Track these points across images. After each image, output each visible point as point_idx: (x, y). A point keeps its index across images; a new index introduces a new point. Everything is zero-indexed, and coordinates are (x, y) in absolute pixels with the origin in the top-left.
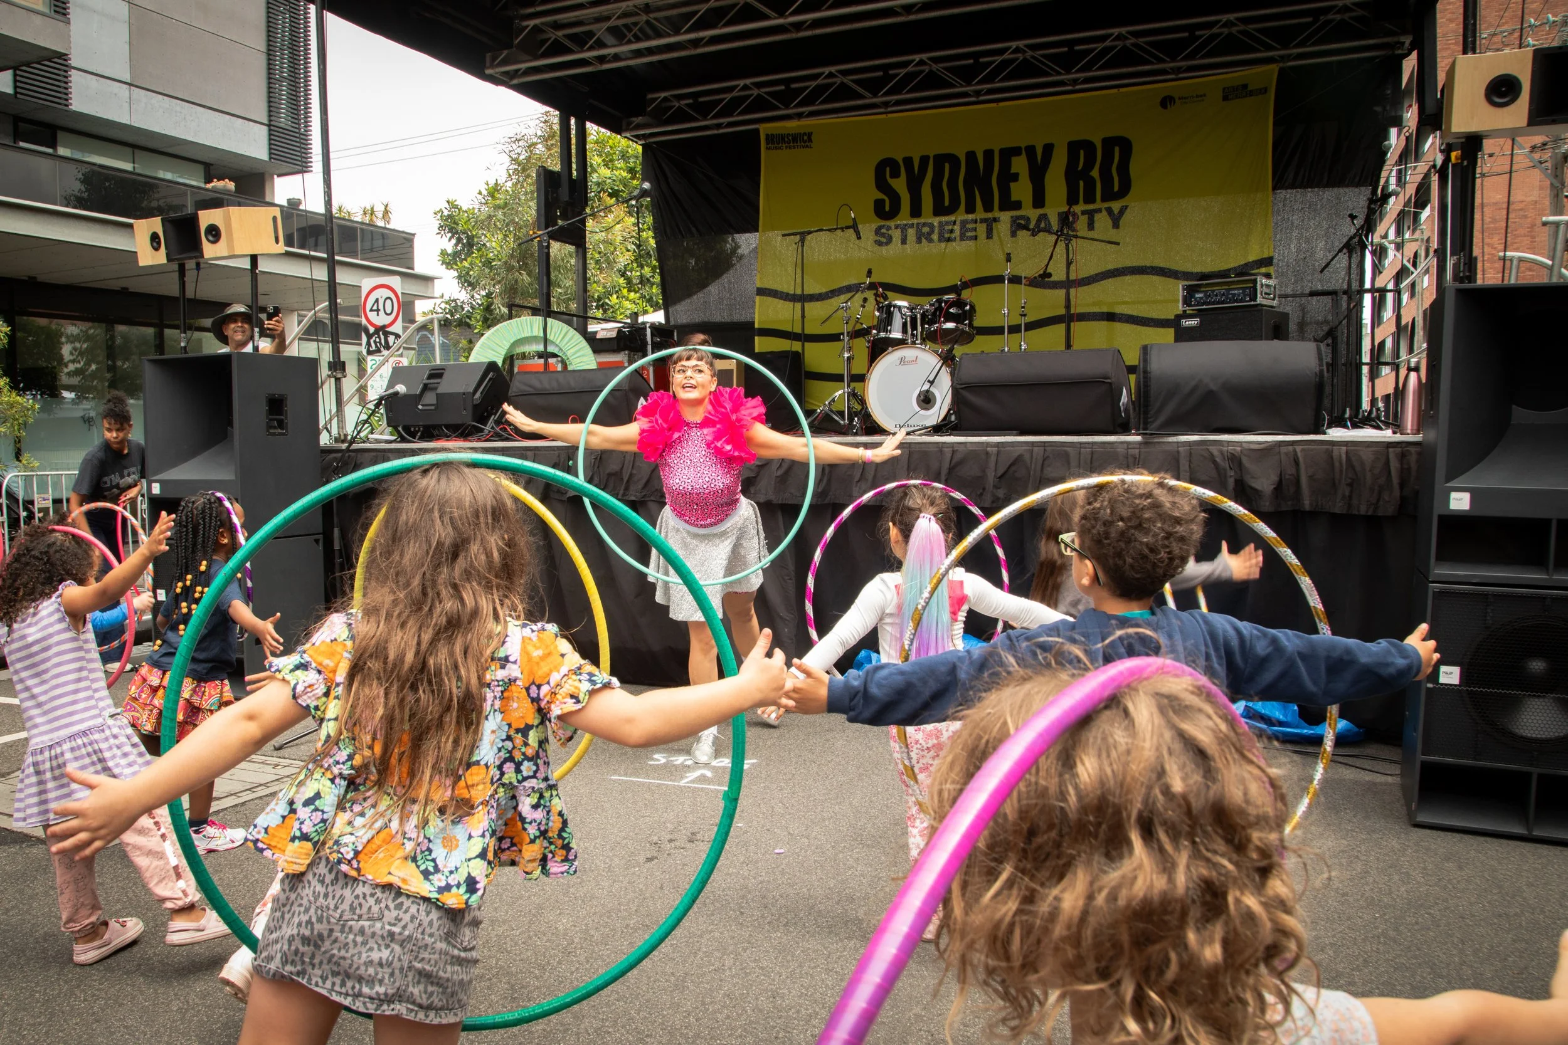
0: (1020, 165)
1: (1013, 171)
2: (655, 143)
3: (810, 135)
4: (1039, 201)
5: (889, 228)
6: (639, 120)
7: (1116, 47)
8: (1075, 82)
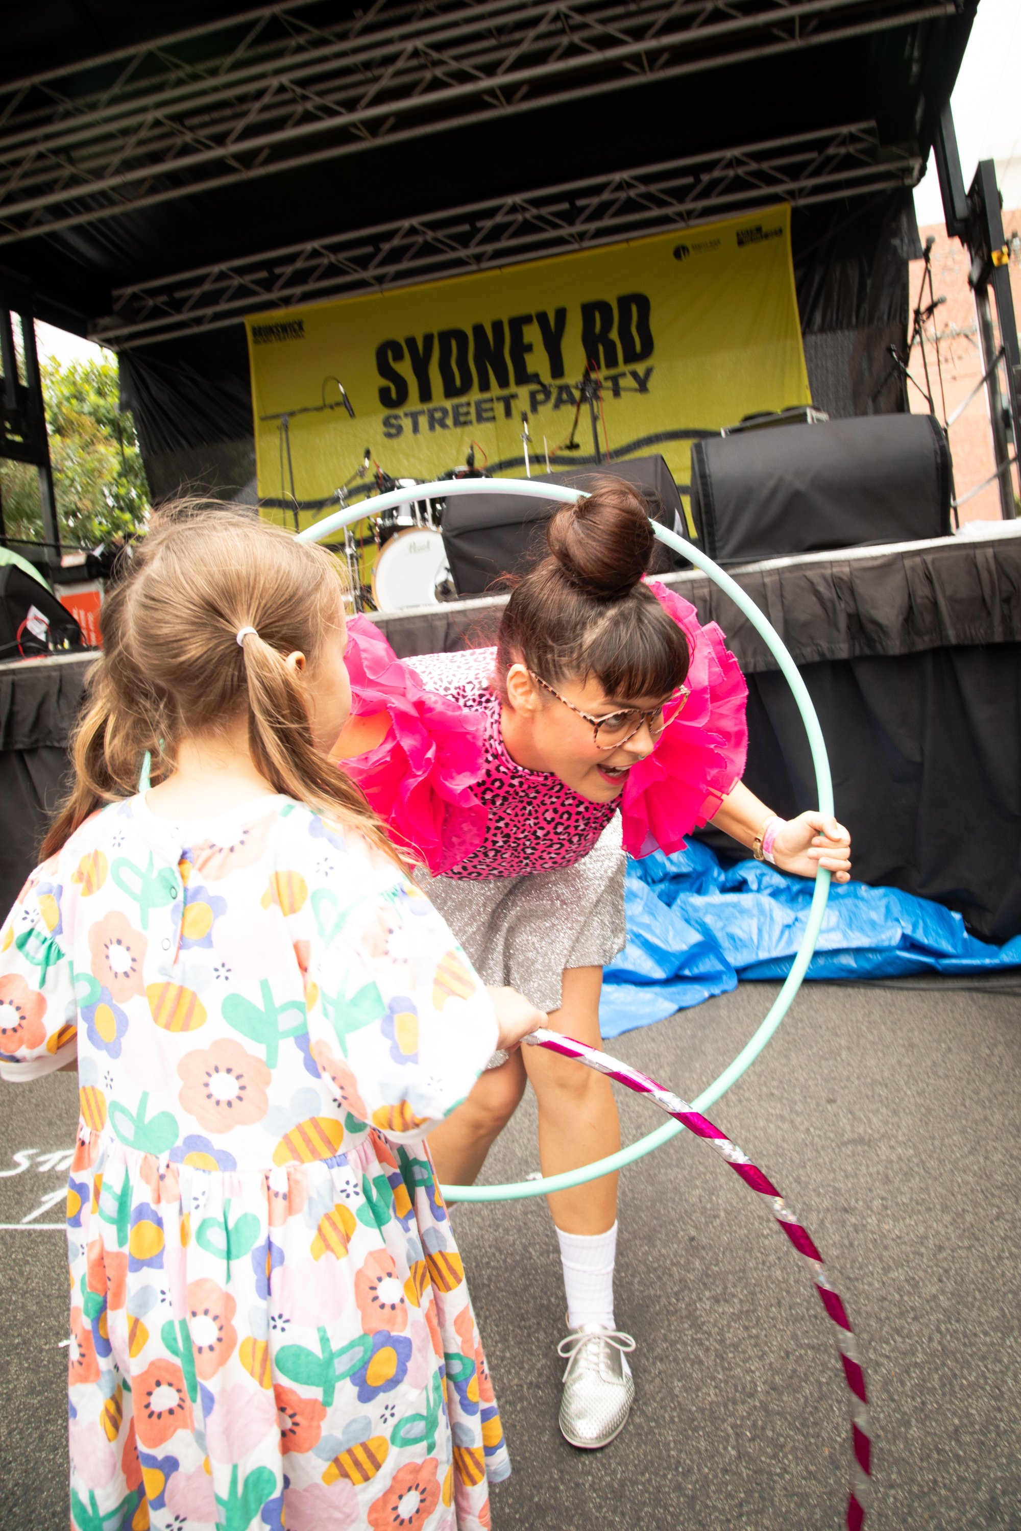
0: (532, 334)
1: (526, 341)
2: (132, 349)
3: (300, 323)
4: (557, 370)
5: (396, 417)
6: (105, 321)
8: (581, 236)
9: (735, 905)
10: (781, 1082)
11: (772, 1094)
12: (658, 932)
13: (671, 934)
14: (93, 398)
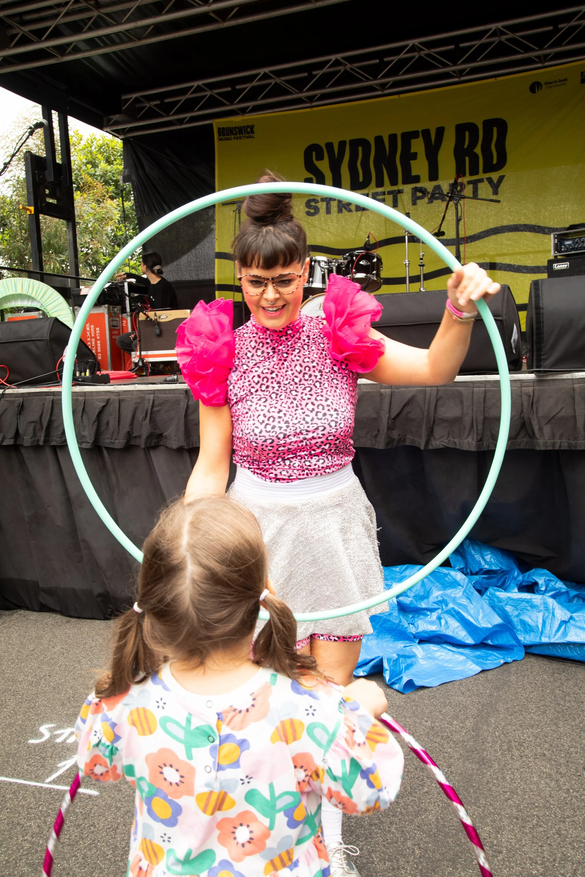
0: (418, 146)
1: (413, 151)
2: (132, 137)
3: (252, 127)
4: (434, 175)
5: (316, 201)
6: (116, 117)
7: (493, 43)
8: (461, 73)
9: (528, 601)
10: (551, 746)
11: (545, 755)
12: (472, 612)
13: (481, 615)
14: (103, 165)
